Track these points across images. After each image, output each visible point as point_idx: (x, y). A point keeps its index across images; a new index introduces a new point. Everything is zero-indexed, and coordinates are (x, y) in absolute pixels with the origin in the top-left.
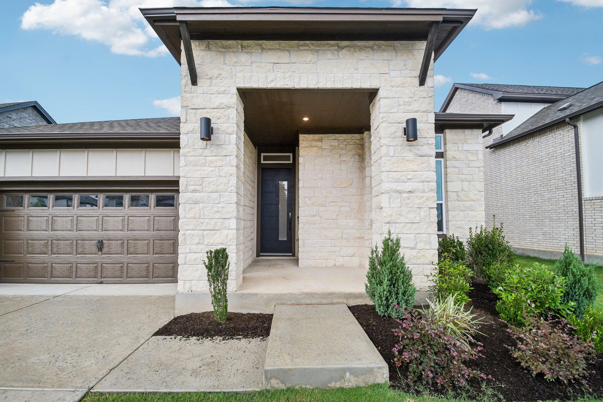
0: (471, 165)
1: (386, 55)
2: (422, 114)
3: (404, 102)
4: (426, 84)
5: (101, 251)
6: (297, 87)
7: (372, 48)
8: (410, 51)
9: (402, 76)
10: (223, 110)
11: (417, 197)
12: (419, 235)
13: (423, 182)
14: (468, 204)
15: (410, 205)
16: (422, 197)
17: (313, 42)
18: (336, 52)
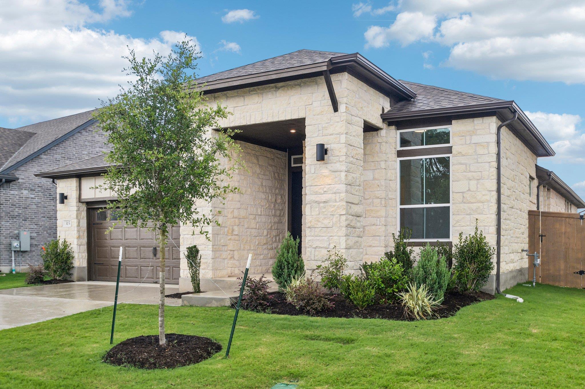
1: (310, 90)
2: (336, 136)
3: (322, 127)
4: (339, 110)
5: (156, 256)
6: (249, 123)
7: (299, 85)
9: (322, 105)
11: (330, 206)
12: (331, 237)
13: (335, 193)
15: (326, 213)
16: (334, 206)
17: (259, 87)
18: (275, 93)
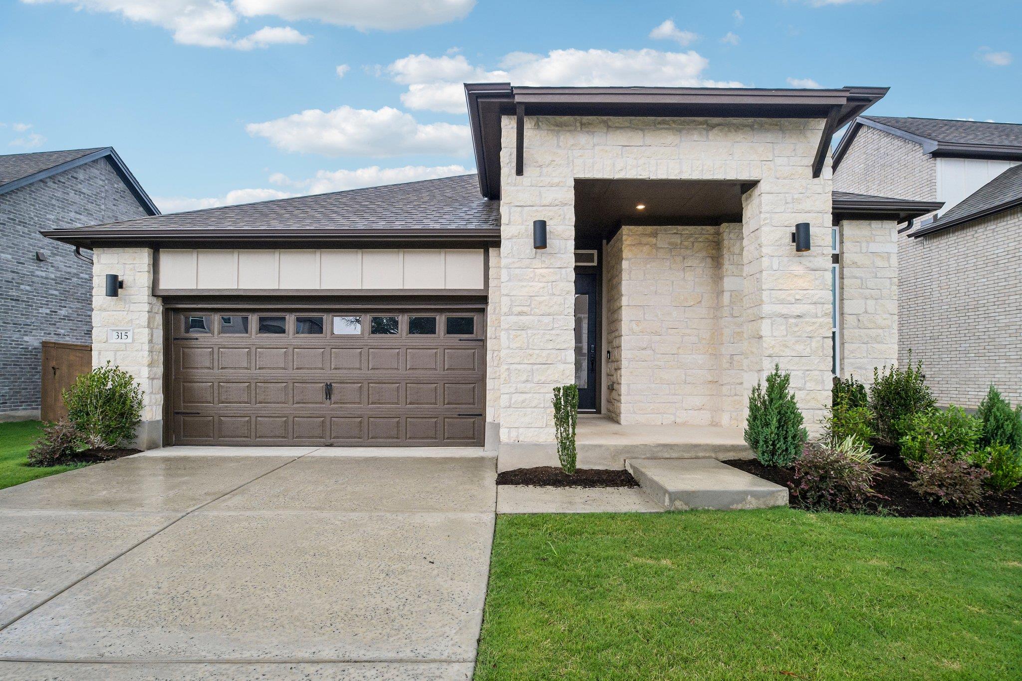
0: (879, 275)
1: (769, 137)
2: (816, 214)
3: (793, 199)
4: (821, 175)
5: (330, 398)
6: (653, 177)
7: (752, 127)
8: (802, 131)
9: (791, 164)
10: (557, 208)
11: (807, 323)
12: (809, 372)
13: (815, 303)
14: (873, 332)
15: (798, 334)
16: (814, 323)
17: (675, 118)
18: (704, 132)
